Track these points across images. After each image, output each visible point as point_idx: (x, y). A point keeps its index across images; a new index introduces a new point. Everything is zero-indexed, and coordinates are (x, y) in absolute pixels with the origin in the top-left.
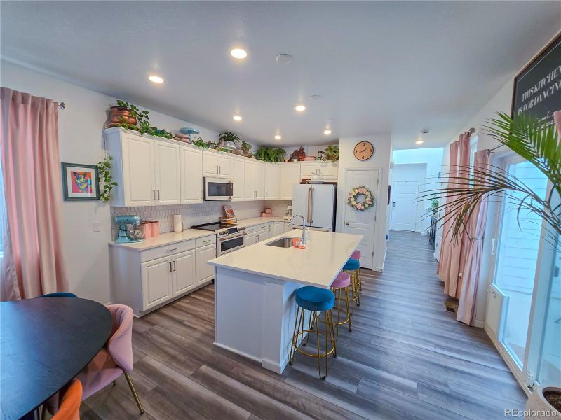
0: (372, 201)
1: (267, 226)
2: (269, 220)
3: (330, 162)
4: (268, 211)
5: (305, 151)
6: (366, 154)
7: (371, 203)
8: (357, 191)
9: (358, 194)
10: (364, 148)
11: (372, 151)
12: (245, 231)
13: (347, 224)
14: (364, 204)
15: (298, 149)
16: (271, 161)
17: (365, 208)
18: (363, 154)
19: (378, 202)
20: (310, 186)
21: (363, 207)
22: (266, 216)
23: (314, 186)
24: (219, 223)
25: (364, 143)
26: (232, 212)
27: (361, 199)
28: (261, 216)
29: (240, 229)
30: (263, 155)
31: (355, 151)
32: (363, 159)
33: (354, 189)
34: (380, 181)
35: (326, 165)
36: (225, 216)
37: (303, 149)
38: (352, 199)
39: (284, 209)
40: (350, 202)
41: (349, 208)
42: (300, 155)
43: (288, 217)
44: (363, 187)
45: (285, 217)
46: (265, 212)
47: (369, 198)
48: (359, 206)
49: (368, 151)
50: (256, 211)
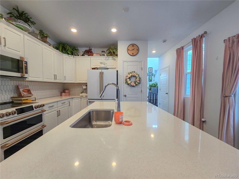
0: (140, 81)
1: (67, 102)
2: (68, 97)
3: (111, 58)
4: (67, 91)
5: (93, 51)
6: (135, 52)
7: (139, 82)
8: (131, 75)
9: (131, 76)
10: (133, 48)
11: (138, 50)
12: (44, 108)
13: (125, 96)
14: (135, 82)
15: (88, 49)
16: (68, 54)
17: (136, 85)
18: (133, 52)
19: (143, 81)
20: (100, 71)
21: (135, 85)
22: (66, 95)
23: (103, 71)
24: (12, 102)
25: (133, 45)
26: (29, 91)
27: (133, 79)
28: (61, 95)
29: (37, 107)
30: (61, 49)
31: (128, 50)
32: (133, 55)
33: (129, 73)
34: (143, 69)
35: (108, 60)
36: (20, 95)
37: (91, 49)
38: (128, 80)
39: (79, 90)
40: (126, 82)
41: (126, 86)
42: (89, 52)
43: (84, 94)
44: (134, 72)
45: (81, 95)
46: (64, 92)
47: (138, 79)
48: (133, 84)
49: (135, 50)
50: (57, 92)
